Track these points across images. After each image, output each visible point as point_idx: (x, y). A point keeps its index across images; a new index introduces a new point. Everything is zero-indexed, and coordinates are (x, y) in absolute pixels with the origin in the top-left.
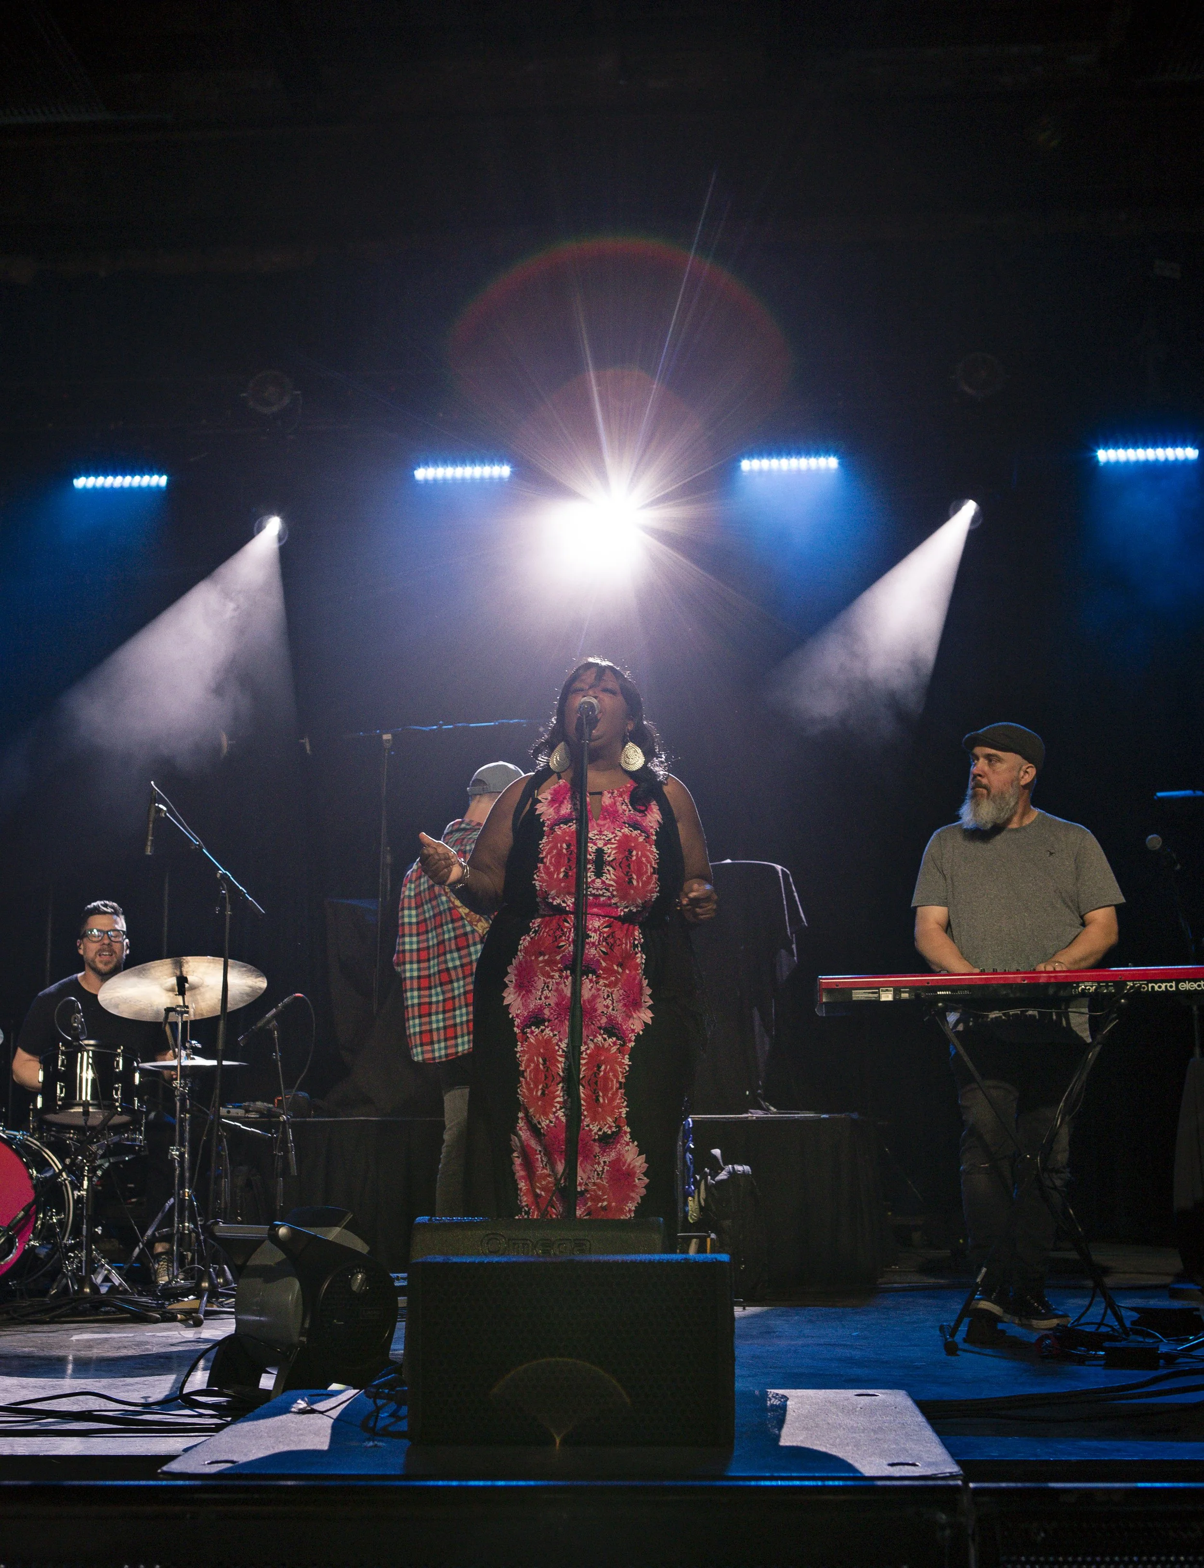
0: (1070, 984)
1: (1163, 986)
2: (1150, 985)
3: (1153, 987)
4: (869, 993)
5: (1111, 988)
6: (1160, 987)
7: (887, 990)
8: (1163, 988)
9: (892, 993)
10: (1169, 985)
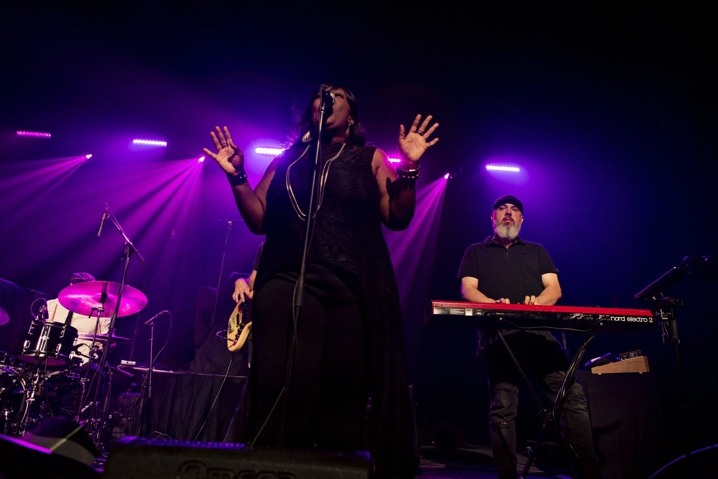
0: (569, 314)
1: (619, 318)
2: (611, 317)
3: (613, 319)
4: (459, 311)
5: (590, 318)
6: (617, 319)
7: (469, 310)
8: (619, 319)
9: (472, 311)
10: (621, 318)
